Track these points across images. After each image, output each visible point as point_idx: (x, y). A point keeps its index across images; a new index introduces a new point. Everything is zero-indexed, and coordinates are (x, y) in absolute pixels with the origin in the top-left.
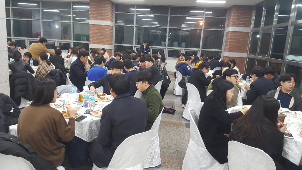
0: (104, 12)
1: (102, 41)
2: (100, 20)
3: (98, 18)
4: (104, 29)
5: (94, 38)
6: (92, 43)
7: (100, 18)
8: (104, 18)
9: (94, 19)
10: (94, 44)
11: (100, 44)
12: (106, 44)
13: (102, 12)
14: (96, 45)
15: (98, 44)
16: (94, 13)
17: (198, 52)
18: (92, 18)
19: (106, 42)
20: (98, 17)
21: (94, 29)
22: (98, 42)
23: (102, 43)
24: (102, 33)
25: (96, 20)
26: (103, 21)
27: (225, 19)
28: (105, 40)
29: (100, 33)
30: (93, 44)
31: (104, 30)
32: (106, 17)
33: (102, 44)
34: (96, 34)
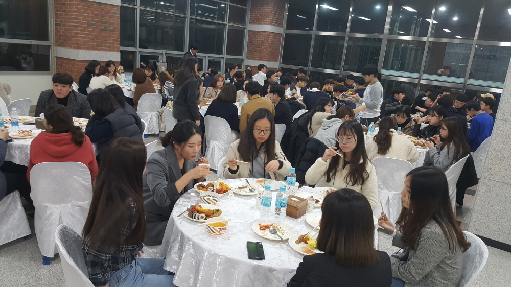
1: (107, 43)
4: (111, 13)
5: (89, 35)
6: (85, 48)
10: (89, 49)
12: (114, 51)
14: (92, 52)
17: (222, 60)
21: (89, 13)
22: (97, 46)
23: (105, 46)
24: (106, 23)
27: (246, 9)
28: (113, 40)
29: (101, 23)
30: (88, 51)
31: (110, 17)
34: (93, 25)
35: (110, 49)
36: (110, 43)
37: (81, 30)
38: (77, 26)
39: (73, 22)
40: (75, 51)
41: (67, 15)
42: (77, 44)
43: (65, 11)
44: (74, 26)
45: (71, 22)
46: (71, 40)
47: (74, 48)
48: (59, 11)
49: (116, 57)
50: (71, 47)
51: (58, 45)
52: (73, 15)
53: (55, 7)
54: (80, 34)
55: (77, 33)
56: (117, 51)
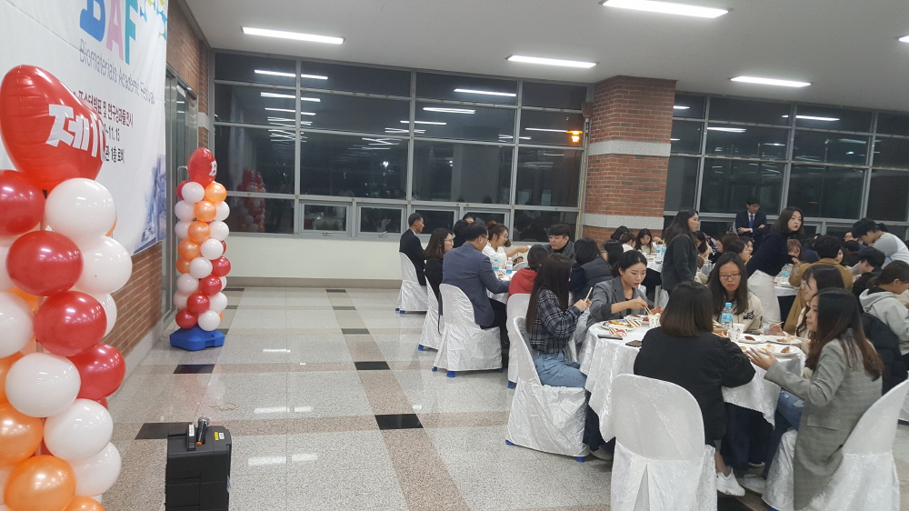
0: (658, 118)
1: (646, 206)
2: (646, 140)
3: (640, 135)
4: (655, 167)
5: (623, 196)
7: (645, 135)
8: (656, 136)
9: (628, 139)
11: (637, 215)
12: (655, 215)
13: (653, 118)
14: (626, 217)
15: (632, 214)
16: (629, 121)
18: (621, 134)
19: (657, 206)
20: (639, 130)
21: (626, 170)
22: (632, 210)
23: (643, 210)
24: (648, 180)
25: (634, 140)
26: (655, 145)
28: (656, 202)
29: (642, 180)
31: (654, 172)
32: (662, 132)
33: (644, 215)
34: (630, 184)
35: (650, 214)
36: (651, 206)
37: (614, 191)
38: (608, 187)
39: (605, 182)
40: (604, 217)
41: (600, 174)
42: (607, 208)
43: (598, 170)
44: (606, 187)
45: (603, 182)
46: (600, 204)
47: (604, 213)
48: (593, 170)
49: (657, 223)
50: (600, 213)
51: (586, 212)
52: (606, 174)
53: (589, 166)
54: (612, 195)
55: (608, 195)
56: (660, 216)
